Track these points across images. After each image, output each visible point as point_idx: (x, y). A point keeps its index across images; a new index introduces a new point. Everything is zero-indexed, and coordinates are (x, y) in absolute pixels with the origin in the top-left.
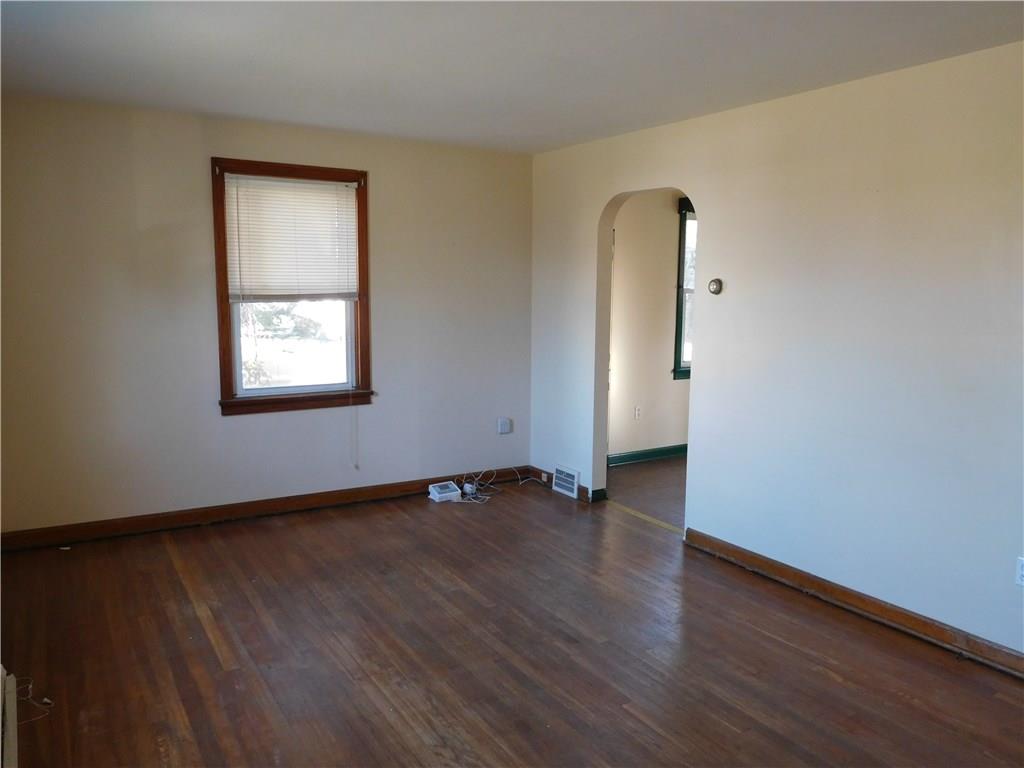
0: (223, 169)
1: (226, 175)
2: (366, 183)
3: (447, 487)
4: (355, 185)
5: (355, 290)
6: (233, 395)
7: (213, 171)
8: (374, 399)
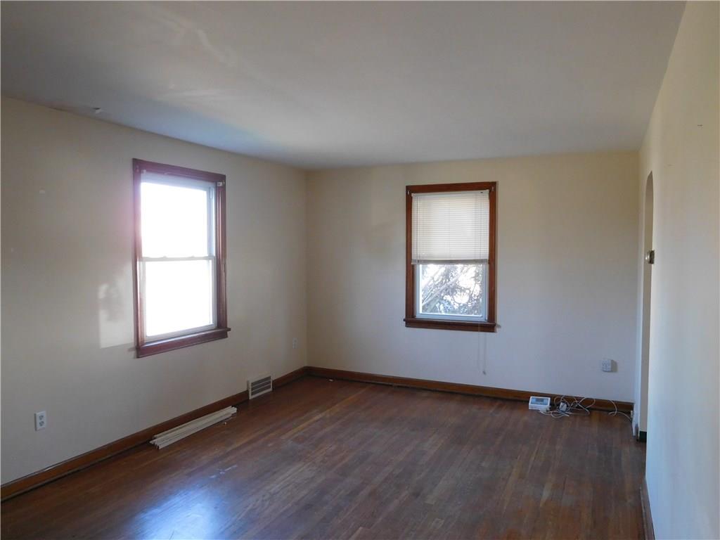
0: (412, 190)
1: (413, 195)
2: (495, 189)
3: (542, 400)
4: (488, 191)
5: (487, 258)
6: (413, 316)
7: (407, 193)
8: (497, 329)
